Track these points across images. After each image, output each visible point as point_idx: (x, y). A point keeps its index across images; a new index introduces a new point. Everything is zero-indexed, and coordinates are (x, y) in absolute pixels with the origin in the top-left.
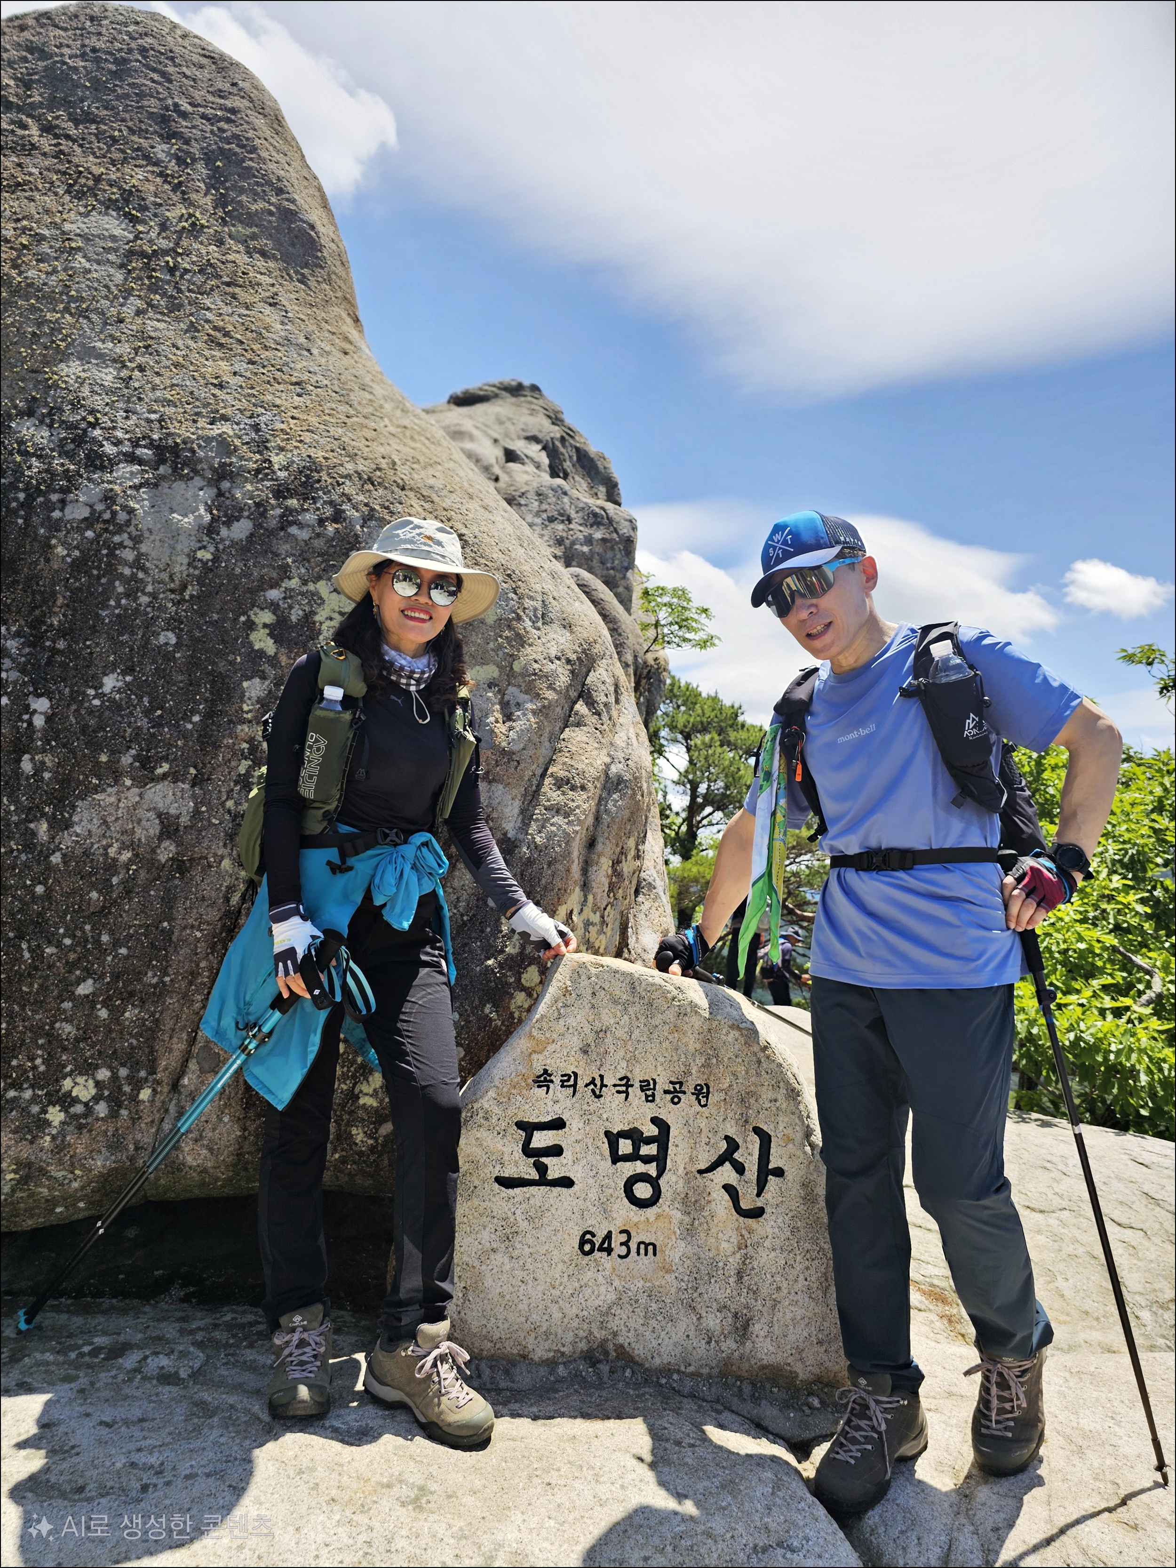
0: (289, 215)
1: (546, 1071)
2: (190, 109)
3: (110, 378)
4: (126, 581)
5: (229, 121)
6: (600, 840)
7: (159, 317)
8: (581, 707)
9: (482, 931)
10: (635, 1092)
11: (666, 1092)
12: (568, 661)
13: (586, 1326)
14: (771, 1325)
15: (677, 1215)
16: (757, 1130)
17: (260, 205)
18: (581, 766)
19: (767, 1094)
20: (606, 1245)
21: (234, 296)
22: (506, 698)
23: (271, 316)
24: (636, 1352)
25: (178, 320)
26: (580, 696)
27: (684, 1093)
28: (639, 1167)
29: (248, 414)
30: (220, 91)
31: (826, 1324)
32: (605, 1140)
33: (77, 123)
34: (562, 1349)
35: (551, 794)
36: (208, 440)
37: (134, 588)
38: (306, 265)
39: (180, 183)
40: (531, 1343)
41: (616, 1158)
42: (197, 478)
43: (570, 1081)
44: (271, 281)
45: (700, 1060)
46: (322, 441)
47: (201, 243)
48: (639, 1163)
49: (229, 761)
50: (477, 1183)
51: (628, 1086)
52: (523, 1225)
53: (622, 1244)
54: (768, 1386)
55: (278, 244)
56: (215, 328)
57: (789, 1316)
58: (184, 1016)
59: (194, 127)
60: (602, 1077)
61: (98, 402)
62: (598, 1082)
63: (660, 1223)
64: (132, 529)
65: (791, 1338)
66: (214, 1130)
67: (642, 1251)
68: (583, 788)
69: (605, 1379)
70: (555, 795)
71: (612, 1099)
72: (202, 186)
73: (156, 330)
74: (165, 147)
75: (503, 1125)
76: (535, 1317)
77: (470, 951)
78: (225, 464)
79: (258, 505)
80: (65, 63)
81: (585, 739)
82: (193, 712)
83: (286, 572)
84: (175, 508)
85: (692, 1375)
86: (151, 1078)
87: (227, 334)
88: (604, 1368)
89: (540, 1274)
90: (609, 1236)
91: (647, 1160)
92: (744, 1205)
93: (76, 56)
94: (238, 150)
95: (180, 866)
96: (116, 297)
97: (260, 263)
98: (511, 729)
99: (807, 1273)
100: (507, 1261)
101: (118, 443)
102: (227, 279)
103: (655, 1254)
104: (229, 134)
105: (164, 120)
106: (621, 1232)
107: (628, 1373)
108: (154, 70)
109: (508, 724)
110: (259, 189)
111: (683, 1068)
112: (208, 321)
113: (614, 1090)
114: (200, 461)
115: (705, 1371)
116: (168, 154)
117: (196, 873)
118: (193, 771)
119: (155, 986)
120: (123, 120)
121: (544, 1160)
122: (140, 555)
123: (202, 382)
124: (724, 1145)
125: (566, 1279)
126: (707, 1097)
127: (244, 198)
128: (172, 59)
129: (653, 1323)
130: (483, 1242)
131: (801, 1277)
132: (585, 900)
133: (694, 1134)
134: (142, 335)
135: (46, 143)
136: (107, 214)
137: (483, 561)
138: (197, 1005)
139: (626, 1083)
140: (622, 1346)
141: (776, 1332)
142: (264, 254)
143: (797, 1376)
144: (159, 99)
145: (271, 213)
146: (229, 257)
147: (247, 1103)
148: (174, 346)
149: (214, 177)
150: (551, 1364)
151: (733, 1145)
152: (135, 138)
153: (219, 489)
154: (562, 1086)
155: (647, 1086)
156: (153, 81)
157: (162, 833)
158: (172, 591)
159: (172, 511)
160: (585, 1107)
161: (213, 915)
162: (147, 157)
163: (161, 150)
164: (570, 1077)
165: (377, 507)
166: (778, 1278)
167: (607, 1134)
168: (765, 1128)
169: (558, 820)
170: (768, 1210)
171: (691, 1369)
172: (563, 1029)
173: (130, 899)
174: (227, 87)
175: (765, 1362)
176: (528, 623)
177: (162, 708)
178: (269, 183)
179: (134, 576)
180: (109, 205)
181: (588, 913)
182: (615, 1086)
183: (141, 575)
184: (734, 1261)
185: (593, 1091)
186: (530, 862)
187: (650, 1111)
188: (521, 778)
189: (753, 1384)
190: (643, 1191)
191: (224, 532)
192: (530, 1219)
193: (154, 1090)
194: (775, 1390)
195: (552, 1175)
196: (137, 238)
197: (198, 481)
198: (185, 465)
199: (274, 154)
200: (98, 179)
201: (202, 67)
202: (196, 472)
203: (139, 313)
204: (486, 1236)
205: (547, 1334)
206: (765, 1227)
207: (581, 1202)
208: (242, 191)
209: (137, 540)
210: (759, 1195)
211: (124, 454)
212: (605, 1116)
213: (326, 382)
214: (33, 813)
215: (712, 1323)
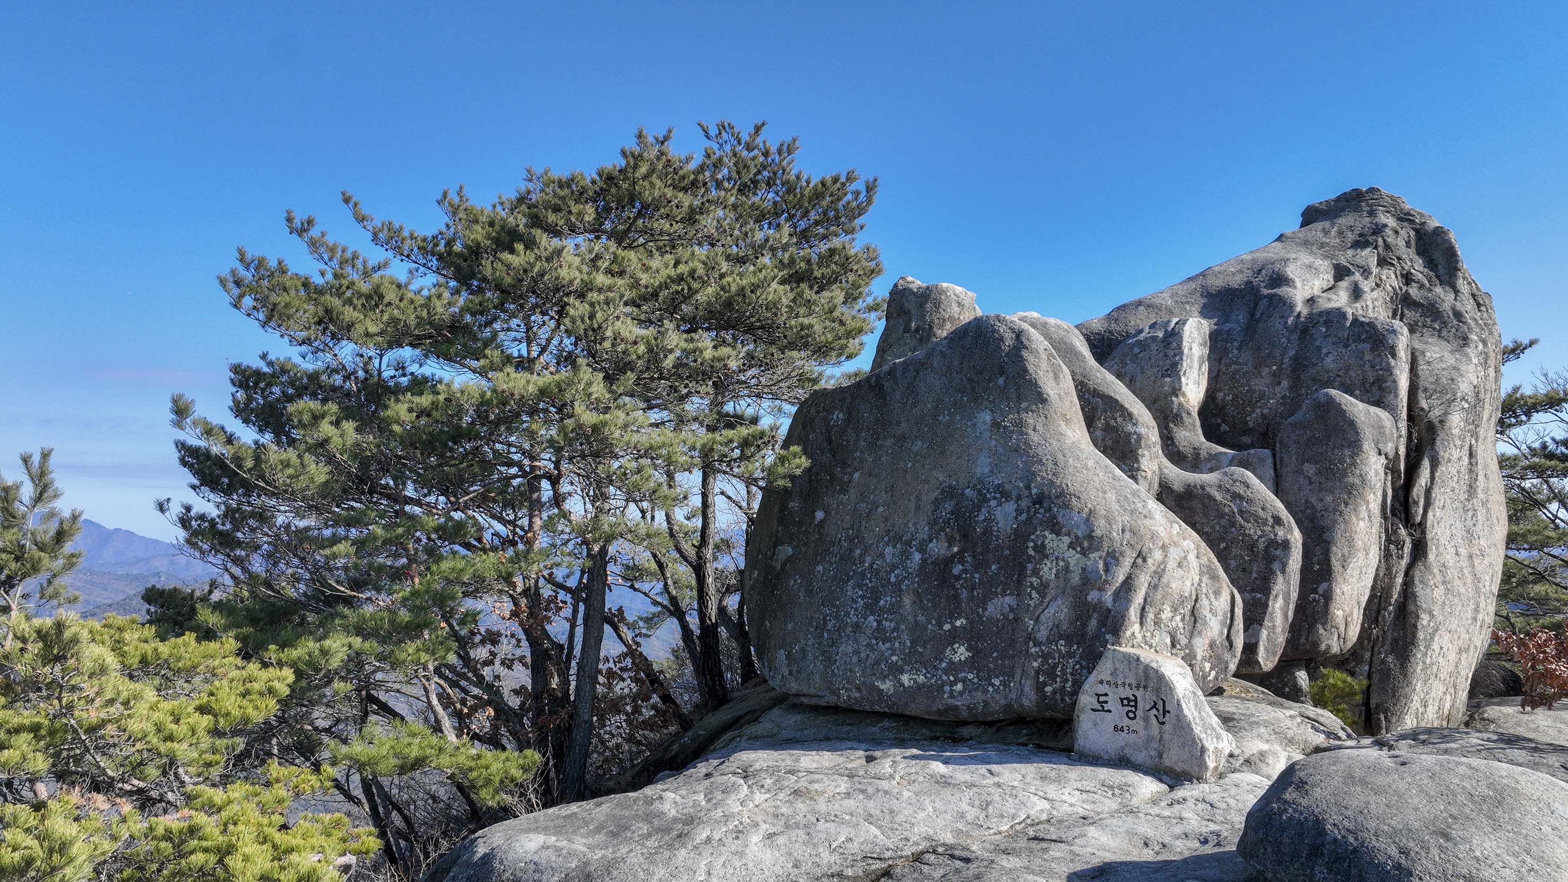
0: (1039, 393)
1: (1102, 680)
3: (988, 471)
6: (1147, 607)
8: (1138, 561)
10: (1127, 686)
11: (1136, 687)
12: (1131, 545)
13: (1118, 751)
14: (1168, 756)
15: (1142, 723)
17: (1030, 392)
18: (1134, 583)
19: (1163, 688)
20: (1122, 729)
22: (1107, 562)
24: (1131, 760)
26: (1138, 556)
27: (1141, 687)
31: (1184, 757)
33: (976, 375)
34: (1112, 757)
36: (1014, 487)
39: (1006, 392)
40: (1102, 754)
41: (1123, 705)
42: (1012, 501)
45: (1144, 678)
46: (1047, 482)
47: (1012, 414)
48: (1129, 707)
49: (1025, 589)
50: (1087, 710)
51: (1125, 684)
53: (1127, 730)
56: (1017, 446)
57: (1173, 753)
61: (985, 480)
62: (1116, 683)
63: (1137, 725)
65: (1173, 760)
67: (1133, 732)
68: (1135, 590)
70: (1124, 594)
71: (1121, 689)
72: (1013, 391)
75: (1092, 694)
76: (1104, 747)
77: (1096, 645)
78: (1019, 495)
79: (1028, 508)
81: (1138, 572)
82: (1015, 575)
83: (1036, 529)
86: (1013, 680)
87: (1020, 447)
88: (1123, 763)
89: (1104, 736)
91: (1132, 706)
92: (1160, 721)
96: (989, 442)
97: (1030, 415)
100: (1095, 732)
101: (991, 493)
103: (1136, 733)
106: (1126, 726)
107: (1129, 765)
110: (1029, 387)
111: (1139, 680)
114: (1012, 495)
115: (1150, 763)
117: (1019, 622)
118: (1016, 592)
119: (1012, 655)
121: (1103, 704)
122: (998, 528)
124: (1153, 703)
125: (1111, 738)
126: (1147, 689)
129: (1135, 752)
131: (1176, 742)
133: (1144, 699)
135: (969, 387)
136: (985, 411)
138: (1023, 660)
140: (1128, 758)
141: (1170, 758)
142: (1032, 411)
143: (1175, 768)
145: (1033, 395)
146: (1021, 417)
150: (1109, 760)
154: (1107, 684)
155: (1130, 685)
160: (1113, 690)
161: (1024, 634)
163: (1000, 380)
164: (1109, 682)
165: (1062, 504)
166: (1170, 742)
167: (1120, 698)
168: (1164, 698)
170: (1166, 722)
171: (1146, 766)
172: (1106, 668)
173: (1004, 630)
175: (1167, 763)
176: (1115, 534)
182: (1121, 684)
184: (1158, 737)
185: (1115, 686)
186: (1115, 617)
187: (1131, 692)
189: (1163, 769)
190: (1131, 715)
192: (1100, 720)
194: (1170, 771)
195: (1105, 709)
198: (1009, 497)
204: (1089, 724)
205: (1107, 750)
206: (1166, 727)
207: (1114, 717)
210: (1163, 718)
212: (1119, 693)
214: (978, 606)
215: (1152, 754)
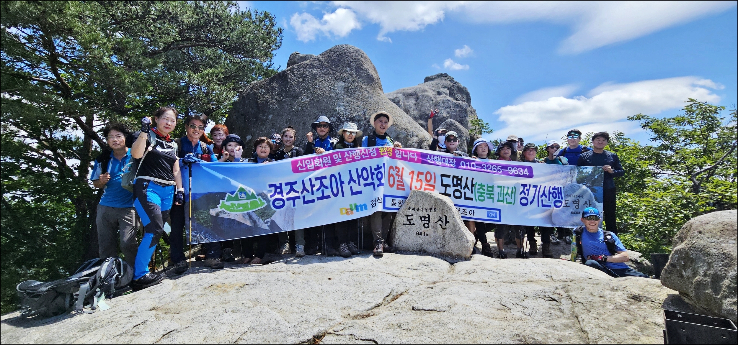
1: (410, 207)
2: (352, 60)
3: (343, 108)
5: (358, 61)
7: (349, 97)
11: (429, 210)
13: (418, 246)
14: (448, 247)
15: (432, 229)
19: (446, 209)
20: (421, 234)
24: (426, 250)
27: (432, 210)
33: (336, 67)
34: (415, 249)
38: (371, 82)
40: (409, 248)
41: (422, 221)
44: (366, 87)
45: (434, 205)
47: (355, 83)
48: (425, 221)
50: (400, 224)
51: (423, 209)
52: (408, 231)
53: (424, 234)
55: (367, 80)
57: (451, 245)
59: (353, 64)
61: (341, 113)
62: (418, 209)
63: (430, 231)
65: (452, 248)
67: (427, 234)
71: (420, 211)
72: (355, 74)
75: (403, 216)
76: (410, 244)
85: (435, 254)
88: (422, 253)
89: (410, 238)
90: (421, 232)
91: (427, 221)
92: (443, 227)
94: (360, 66)
96: (343, 95)
97: (364, 84)
100: (405, 236)
101: (344, 118)
102: (359, 88)
103: (429, 235)
104: (359, 63)
106: (423, 232)
107: (425, 253)
108: (346, 55)
110: (363, 72)
111: (432, 206)
112: (356, 96)
115: (438, 253)
116: (349, 69)
120: (343, 65)
121: (410, 221)
123: (356, 106)
124: (439, 218)
125: (414, 239)
126: (436, 210)
127: (361, 74)
128: (349, 52)
129: (429, 246)
131: (453, 239)
133: (434, 216)
134: (347, 100)
135: (332, 72)
136: (341, 82)
140: (424, 249)
142: (364, 82)
143: (453, 253)
144: (347, 60)
145: (365, 75)
146: (359, 84)
148: (351, 101)
149: (356, 71)
150: (413, 251)
151: (441, 218)
152: (344, 68)
154: (412, 209)
155: (426, 209)
156: (346, 57)
160: (416, 213)
162: (346, 71)
164: (414, 208)
166: (449, 239)
167: (420, 217)
168: (446, 215)
170: (447, 228)
172: (412, 201)
174: (358, 55)
175: (447, 252)
178: (365, 70)
180: (341, 80)
182: (421, 209)
184: (442, 236)
187: (427, 213)
189: (446, 255)
190: (426, 225)
194: (450, 255)
195: (412, 223)
196: (345, 85)
199: (366, 64)
200: (339, 77)
201: (354, 52)
204: (402, 232)
205: (412, 247)
206: (447, 230)
207: (416, 227)
210: (445, 226)
212: (419, 214)
213: (375, 102)
215: (439, 247)
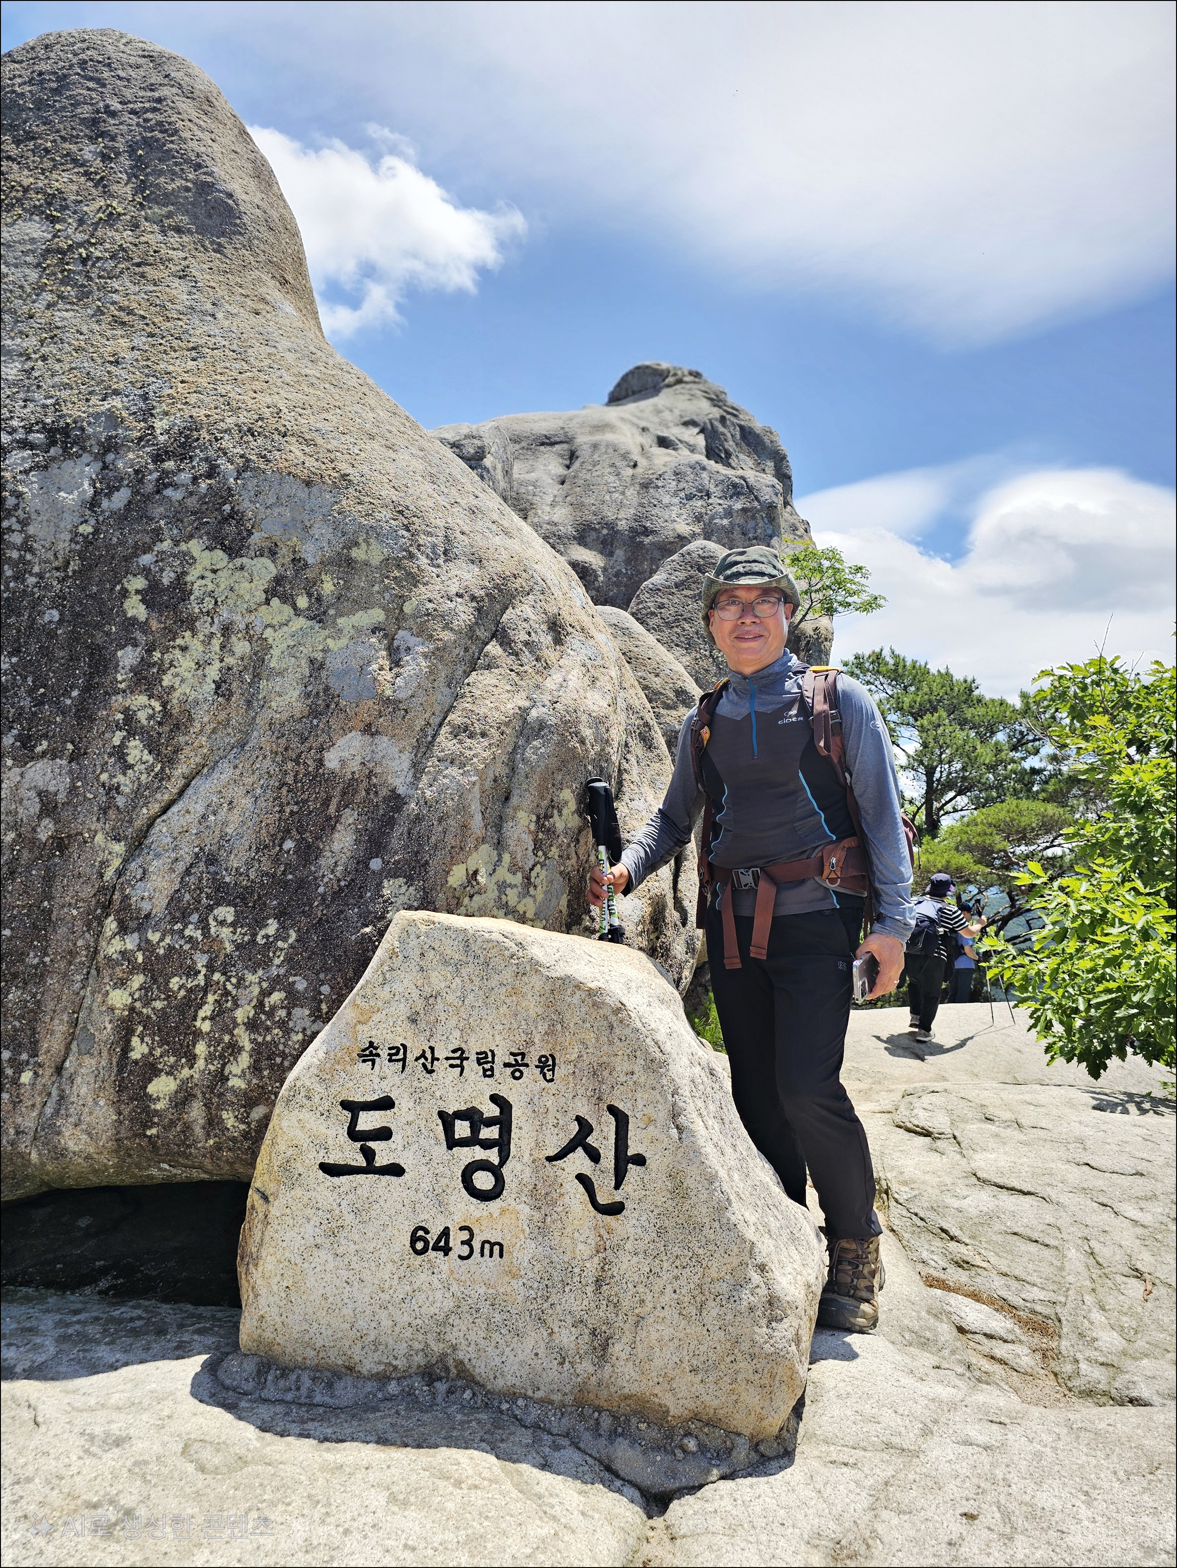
0: (205, 188)
1: (371, 1043)
2: (119, 107)
3: (14, 371)
4: (14, 564)
5: (154, 110)
6: (516, 792)
7: (68, 307)
8: (494, 648)
9: (361, 897)
10: (471, 1065)
11: (507, 1065)
12: (473, 598)
13: (421, 1337)
14: (633, 1345)
15: (525, 1211)
16: (612, 1110)
17: (179, 182)
18: (483, 711)
19: (622, 1065)
20: (442, 1244)
21: (143, 275)
22: (396, 643)
23: (179, 290)
24: (477, 1370)
25: (86, 307)
26: (494, 636)
27: (527, 1065)
28: (478, 1153)
29: (139, 385)
30: (152, 85)
31: (703, 1348)
32: (439, 1122)
34: (394, 1363)
35: (446, 743)
36: (97, 416)
37: (22, 570)
38: (223, 234)
39: (102, 178)
40: (357, 1353)
41: (452, 1143)
42: (85, 455)
43: (398, 1054)
44: (184, 255)
45: (543, 1027)
46: (207, 400)
47: (117, 231)
48: (477, 1148)
49: (103, 733)
50: (301, 1170)
51: (462, 1059)
52: (350, 1219)
53: (463, 1243)
54: (634, 1420)
55: (194, 217)
56: (121, 309)
57: (654, 1336)
58: (64, 997)
59: (121, 123)
60: (432, 1049)
62: (429, 1055)
63: (506, 1219)
64: (20, 512)
65: (658, 1363)
66: (91, 1113)
67: (487, 1252)
68: (483, 735)
69: (439, 1399)
70: (450, 744)
71: (445, 1073)
72: (125, 177)
73: (63, 319)
74: (92, 148)
75: (326, 1105)
76: (361, 1324)
77: (346, 919)
78: (111, 437)
79: (137, 472)
80: (14, 92)
81: (494, 682)
82: (72, 687)
83: (158, 535)
84: (62, 487)
85: (542, 1402)
86: (32, 1061)
87: (131, 312)
88: (441, 1387)
89: (366, 1275)
90: (446, 1233)
91: (487, 1145)
92: (602, 1200)
93: (25, 83)
94: (160, 136)
95: (61, 844)
96: (29, 295)
97: (174, 239)
98: (397, 675)
99: (676, 1284)
100: (330, 1258)
101: (13, 431)
102: (137, 260)
103: (501, 1256)
104: (153, 122)
105: (95, 122)
106: (461, 1229)
107: (467, 1394)
108: (91, 79)
109: (395, 670)
110: (177, 169)
111: (524, 1037)
112: (114, 303)
113: (447, 1064)
114: (89, 437)
115: (557, 1397)
116: (94, 153)
117: (74, 849)
118: (70, 746)
119: (36, 967)
120: (58, 131)
121: (371, 1144)
122: (28, 538)
123: (99, 361)
124: (575, 1128)
125: (396, 1282)
126: (553, 1070)
127: (162, 180)
128: (109, 65)
129: (496, 1336)
130: (306, 1236)
131: (669, 1289)
132: (500, 860)
133: (538, 1113)
134: (50, 327)
136: (30, 220)
137: (368, 499)
138: (78, 985)
139: (459, 1057)
140: (462, 1362)
141: (641, 1356)
142: (178, 230)
143: (668, 1411)
144: (92, 104)
145: (187, 189)
146: (142, 239)
147: (120, 1086)
148: (78, 331)
149: (136, 166)
150: (382, 1379)
151: (585, 1128)
152: (67, 145)
153: (104, 462)
154: (390, 1060)
155: (483, 1058)
156: (89, 89)
157: (41, 811)
158: (57, 569)
159: (60, 489)
160: (416, 1084)
161: (88, 891)
162: (75, 161)
163: (88, 152)
164: (398, 1049)
165: (254, 458)
166: (641, 1288)
167: (442, 1114)
168: (621, 1106)
169: (453, 771)
170: (628, 1205)
171: (540, 1394)
172: (388, 996)
173: (14, 880)
174: (159, 80)
175: (626, 1391)
176: (423, 561)
177: (45, 686)
178: (188, 161)
179: (22, 558)
180: (36, 210)
181: (503, 873)
182: (447, 1059)
183: (29, 557)
184: (592, 1267)
185: (424, 1065)
186: (418, 819)
187: (489, 1087)
188: (410, 728)
189: (615, 1418)
190: (483, 1180)
191: (105, 504)
192: (356, 1212)
193: (35, 1073)
194: (643, 1426)
195: (380, 1161)
196: (55, 236)
197: (86, 458)
198: (74, 443)
199: (198, 133)
200: (26, 190)
201: (138, 67)
202: (83, 449)
203: (49, 306)
204: (309, 1230)
205: (376, 1344)
206: (626, 1226)
207: (412, 1192)
208: (161, 173)
209: (24, 523)
210: (617, 1187)
211: (18, 442)
212: (438, 1094)
213: (224, 343)
215: (565, 1340)
